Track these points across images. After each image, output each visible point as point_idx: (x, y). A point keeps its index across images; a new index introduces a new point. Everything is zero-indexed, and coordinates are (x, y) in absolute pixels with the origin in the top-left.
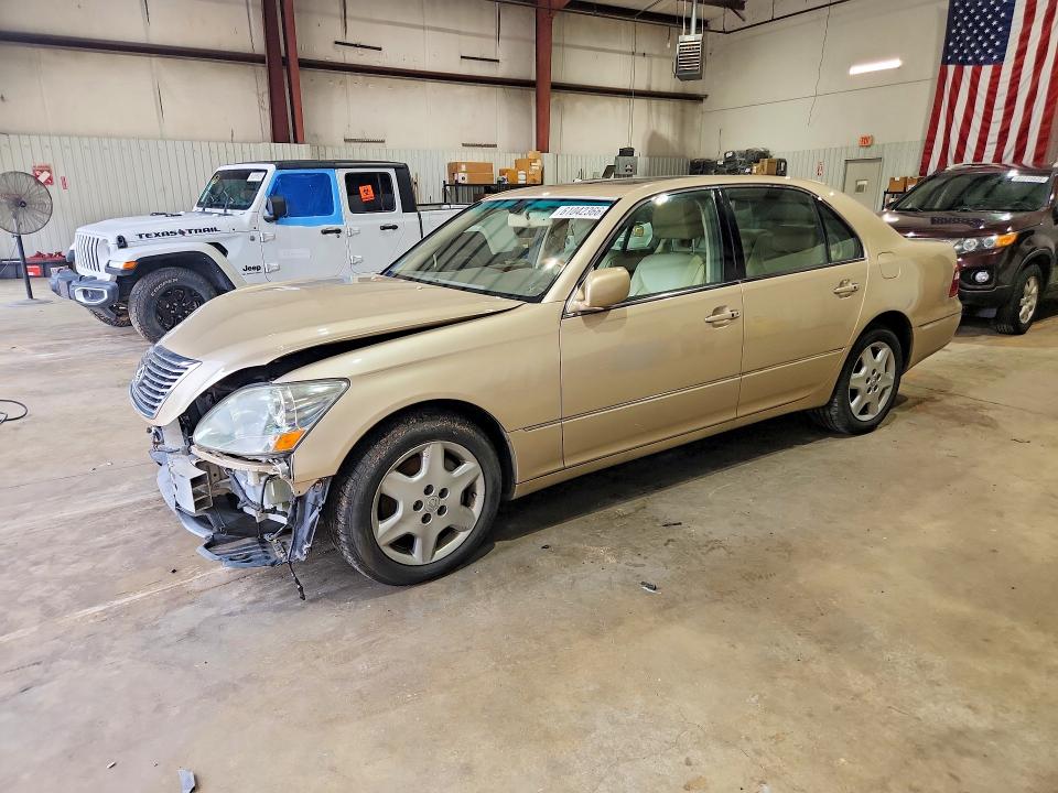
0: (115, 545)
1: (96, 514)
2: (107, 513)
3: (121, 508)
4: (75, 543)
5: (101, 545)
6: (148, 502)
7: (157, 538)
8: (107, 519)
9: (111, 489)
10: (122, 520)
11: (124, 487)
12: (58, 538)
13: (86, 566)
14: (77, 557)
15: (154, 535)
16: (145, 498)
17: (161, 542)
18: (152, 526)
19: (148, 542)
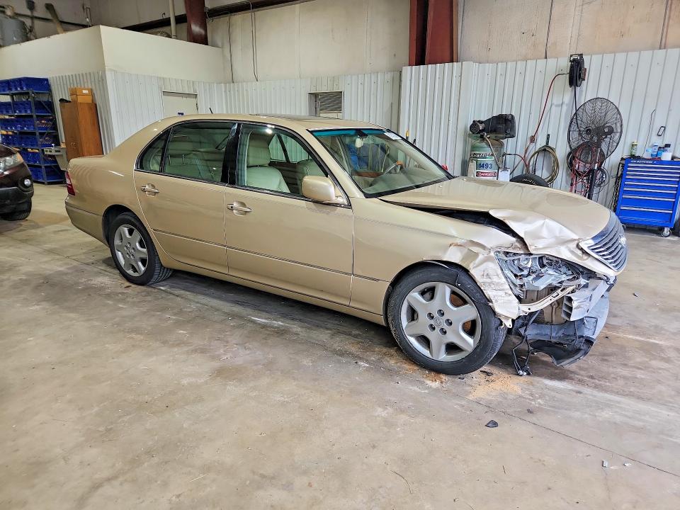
0: (634, 367)
1: (639, 398)
2: (630, 395)
3: (617, 393)
4: (659, 382)
5: (642, 372)
6: (596, 387)
7: (606, 358)
8: (632, 389)
9: (618, 419)
10: (621, 382)
11: (606, 414)
12: (673, 393)
13: (655, 363)
14: (660, 371)
15: (606, 360)
16: (595, 392)
17: (605, 355)
18: (604, 368)
19: (612, 358)
